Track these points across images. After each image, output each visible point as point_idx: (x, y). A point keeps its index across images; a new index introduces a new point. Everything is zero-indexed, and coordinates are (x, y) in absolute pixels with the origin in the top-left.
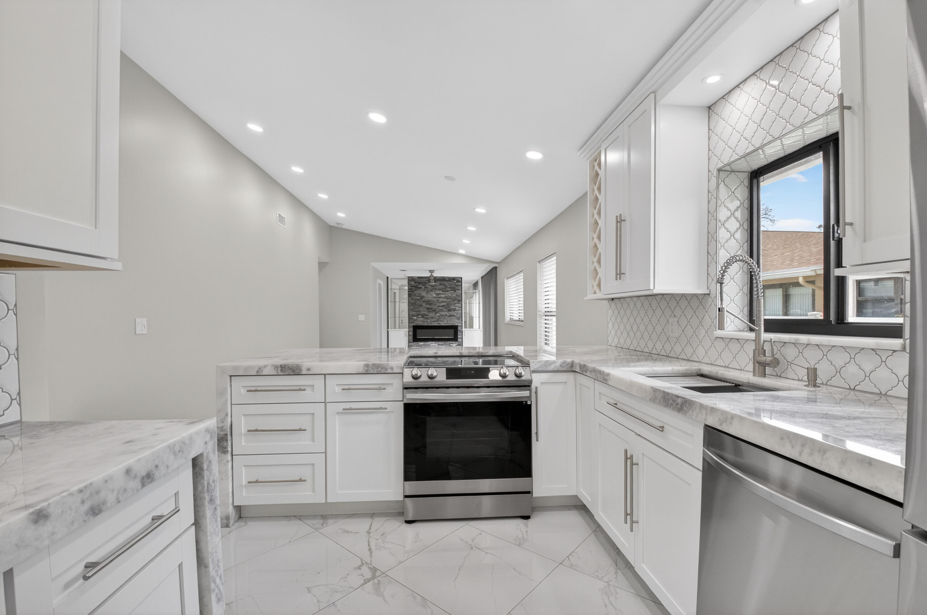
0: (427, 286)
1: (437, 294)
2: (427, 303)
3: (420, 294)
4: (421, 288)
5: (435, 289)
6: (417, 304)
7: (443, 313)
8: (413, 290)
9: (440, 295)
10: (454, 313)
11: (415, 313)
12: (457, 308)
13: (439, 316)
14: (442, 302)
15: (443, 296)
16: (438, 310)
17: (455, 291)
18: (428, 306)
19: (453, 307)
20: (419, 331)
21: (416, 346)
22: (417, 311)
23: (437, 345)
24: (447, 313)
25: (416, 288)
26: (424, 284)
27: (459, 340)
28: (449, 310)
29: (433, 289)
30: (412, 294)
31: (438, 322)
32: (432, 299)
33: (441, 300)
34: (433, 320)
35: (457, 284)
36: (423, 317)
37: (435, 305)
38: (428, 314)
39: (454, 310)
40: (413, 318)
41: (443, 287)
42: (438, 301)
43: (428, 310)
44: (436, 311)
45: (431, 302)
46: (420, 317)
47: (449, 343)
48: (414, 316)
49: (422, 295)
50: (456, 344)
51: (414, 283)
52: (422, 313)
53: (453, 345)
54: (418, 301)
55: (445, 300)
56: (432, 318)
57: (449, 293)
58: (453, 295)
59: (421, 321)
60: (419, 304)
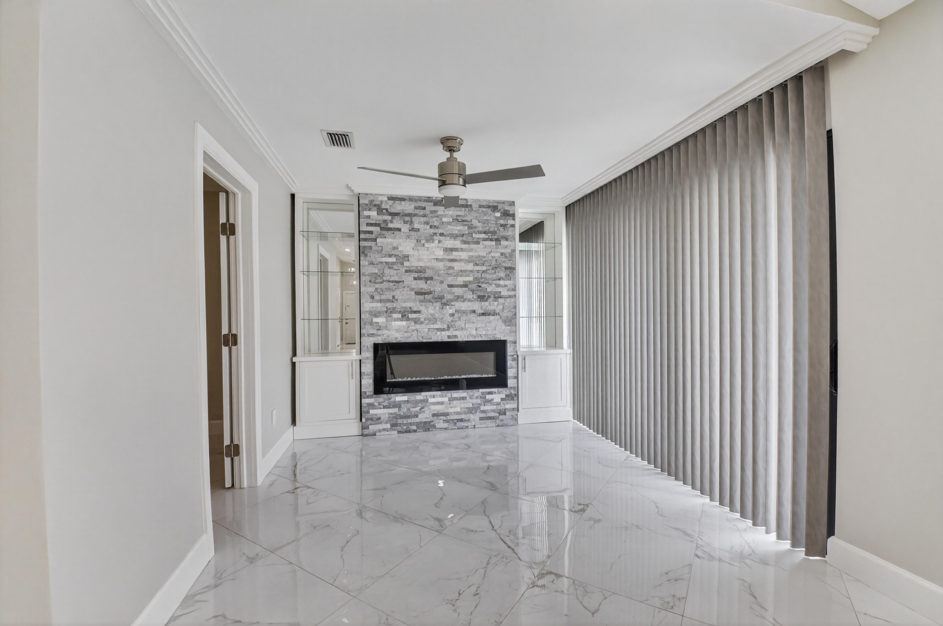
0: (416, 226)
1: (446, 250)
2: (416, 275)
3: (395, 248)
4: (399, 230)
6: (385, 278)
7: (464, 306)
10: (491, 305)
11: (379, 305)
12: (504, 292)
13: (452, 315)
15: (464, 255)
16: (451, 297)
17: (498, 240)
18: (422, 285)
19: (491, 289)
21: (385, 407)
22: (388, 301)
23: (446, 399)
24: (477, 306)
25: (382, 229)
26: (408, 219)
27: (511, 382)
28: (482, 298)
29: (435, 234)
30: (371, 247)
31: (448, 333)
32: (435, 264)
33: (457, 266)
34: (436, 326)
35: (503, 222)
36: (404, 317)
38: (422, 309)
39: (495, 297)
40: (375, 320)
41: (465, 229)
42: (451, 271)
43: (421, 297)
44: (444, 301)
45: (429, 274)
46: (395, 316)
47: (483, 393)
48: (376, 316)
49: (401, 251)
50: (504, 396)
51: (378, 214)
52: (404, 305)
53: (493, 400)
54: (390, 268)
55: (470, 267)
56: (433, 320)
57: (481, 246)
58: (493, 254)
59: (398, 330)
60: (392, 279)
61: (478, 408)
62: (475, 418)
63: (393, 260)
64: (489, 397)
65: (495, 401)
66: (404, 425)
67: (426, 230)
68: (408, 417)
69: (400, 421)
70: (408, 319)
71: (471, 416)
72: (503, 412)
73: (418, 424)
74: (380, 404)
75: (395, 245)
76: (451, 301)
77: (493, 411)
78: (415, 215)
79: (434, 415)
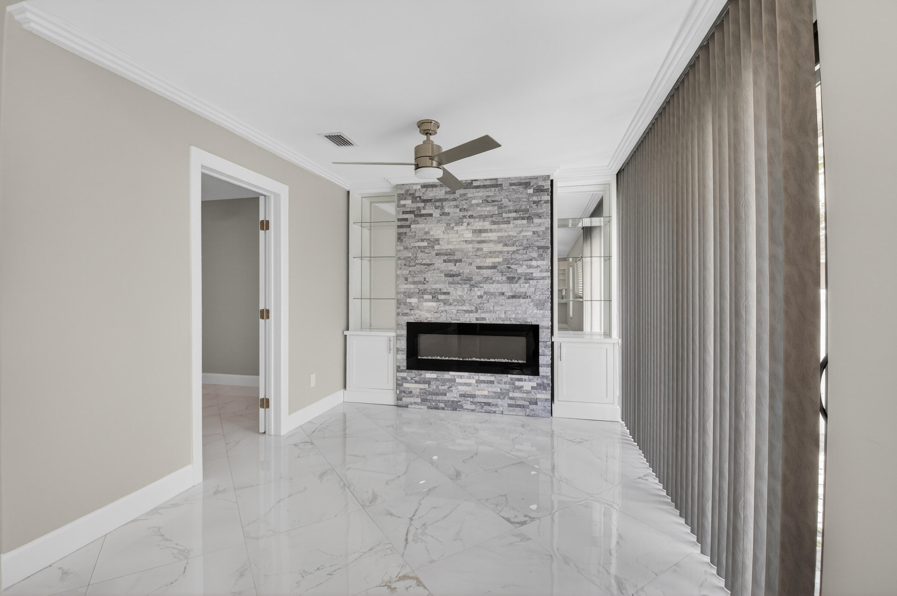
0: (447, 210)
1: (474, 232)
2: (446, 258)
3: (427, 233)
4: (431, 215)
5: (471, 217)
6: (417, 261)
7: (492, 288)
8: (407, 223)
9: (483, 235)
10: (522, 287)
11: (412, 286)
12: (536, 274)
13: (481, 297)
14: (492, 254)
15: (493, 236)
16: (479, 278)
17: (530, 218)
18: (451, 267)
19: (522, 270)
20: (424, 340)
21: (416, 382)
22: (420, 282)
23: (473, 381)
24: (506, 288)
25: (416, 216)
26: (438, 204)
27: (544, 371)
28: (511, 280)
29: (465, 217)
30: (406, 233)
31: (477, 315)
32: (465, 246)
33: (486, 248)
34: (465, 308)
35: (535, 199)
36: (435, 298)
37: (471, 264)
38: (451, 290)
39: (526, 279)
40: (409, 300)
41: (494, 210)
42: (479, 253)
43: (451, 279)
44: (472, 282)
45: (458, 256)
46: (426, 297)
47: (511, 379)
48: (410, 297)
49: (432, 236)
50: (535, 384)
51: (412, 202)
52: (434, 286)
53: (522, 387)
54: (421, 252)
55: (500, 247)
56: (461, 301)
57: (511, 225)
58: (523, 234)
59: (428, 311)
60: (424, 262)
61: (508, 394)
62: (504, 403)
63: (425, 244)
64: (517, 383)
65: (524, 389)
66: (434, 401)
67: (455, 213)
68: (437, 394)
69: (429, 397)
70: (438, 300)
71: (500, 402)
72: (535, 402)
73: (446, 402)
74: (412, 379)
75: (427, 230)
76: (480, 282)
77: (524, 399)
78: (445, 200)
79: (461, 395)
